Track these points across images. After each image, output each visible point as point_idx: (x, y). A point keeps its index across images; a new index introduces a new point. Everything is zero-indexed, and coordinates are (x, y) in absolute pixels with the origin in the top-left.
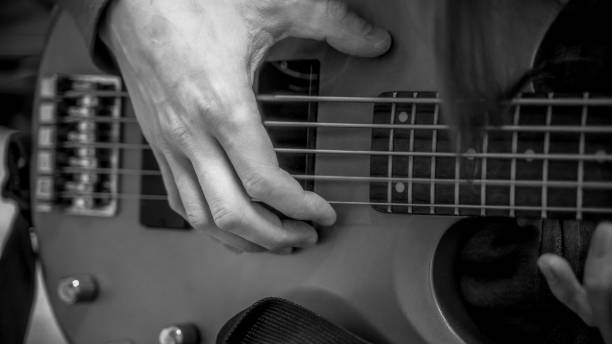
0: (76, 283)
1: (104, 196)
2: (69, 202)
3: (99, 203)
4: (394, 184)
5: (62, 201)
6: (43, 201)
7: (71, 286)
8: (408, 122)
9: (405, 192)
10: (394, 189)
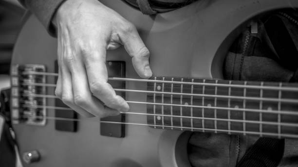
0: (30, 155)
1: (40, 117)
2: (26, 119)
3: (38, 120)
4: (156, 116)
5: (23, 119)
6: (15, 119)
7: (28, 155)
8: (161, 90)
9: (161, 120)
10: (156, 119)
